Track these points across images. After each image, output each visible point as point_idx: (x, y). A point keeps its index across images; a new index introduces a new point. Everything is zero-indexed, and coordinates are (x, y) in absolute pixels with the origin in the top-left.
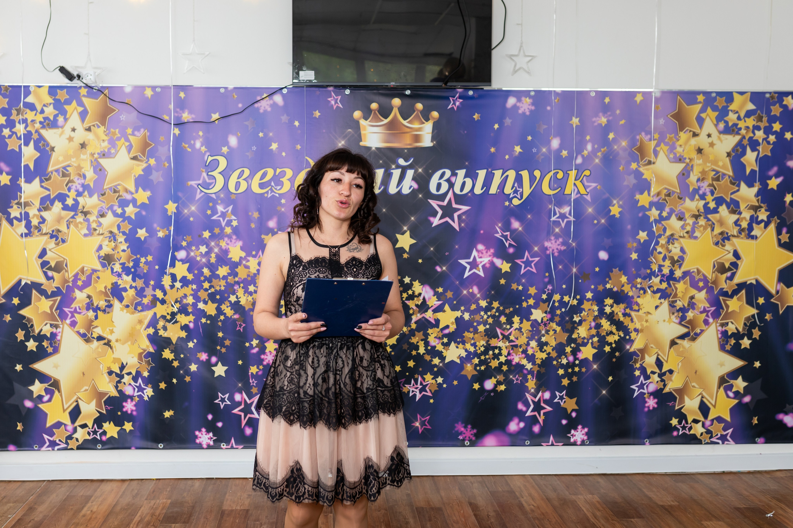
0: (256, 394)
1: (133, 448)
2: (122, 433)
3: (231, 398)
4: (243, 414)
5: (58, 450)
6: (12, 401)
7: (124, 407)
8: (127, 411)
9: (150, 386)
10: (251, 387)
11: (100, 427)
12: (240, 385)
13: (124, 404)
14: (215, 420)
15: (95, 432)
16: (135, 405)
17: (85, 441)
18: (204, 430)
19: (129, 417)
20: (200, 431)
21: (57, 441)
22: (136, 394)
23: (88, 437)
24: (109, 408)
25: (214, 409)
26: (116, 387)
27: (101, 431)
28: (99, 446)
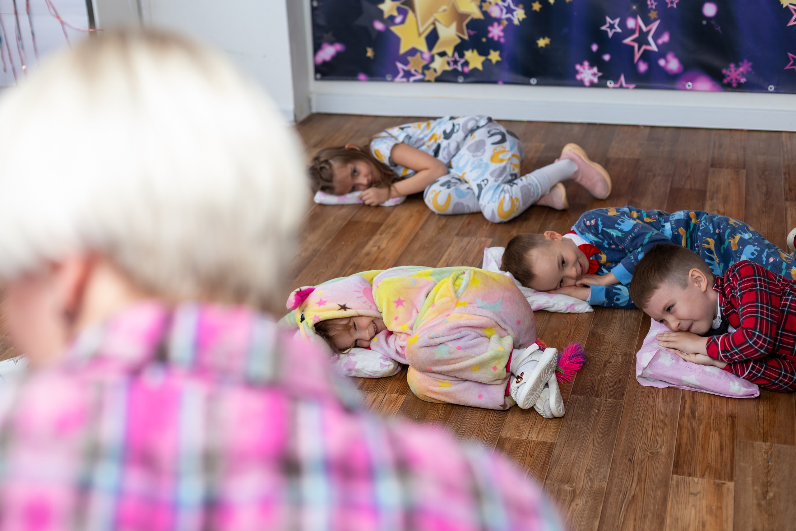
0: (655, 20)
1: (500, 83)
2: (487, 63)
3: (623, 25)
4: (636, 46)
5: (415, 81)
6: (360, 22)
7: (489, 32)
8: (492, 39)
9: (521, 6)
10: (649, 11)
11: (462, 56)
12: (634, 7)
13: (490, 28)
14: (600, 52)
15: (456, 62)
16: (504, 31)
17: (445, 72)
18: (586, 64)
19: (495, 45)
20: (582, 64)
21: (413, 71)
22: (504, 16)
23: (447, 68)
24: (472, 33)
25: (601, 37)
26: (481, 7)
27: (462, 61)
28: (461, 79)
